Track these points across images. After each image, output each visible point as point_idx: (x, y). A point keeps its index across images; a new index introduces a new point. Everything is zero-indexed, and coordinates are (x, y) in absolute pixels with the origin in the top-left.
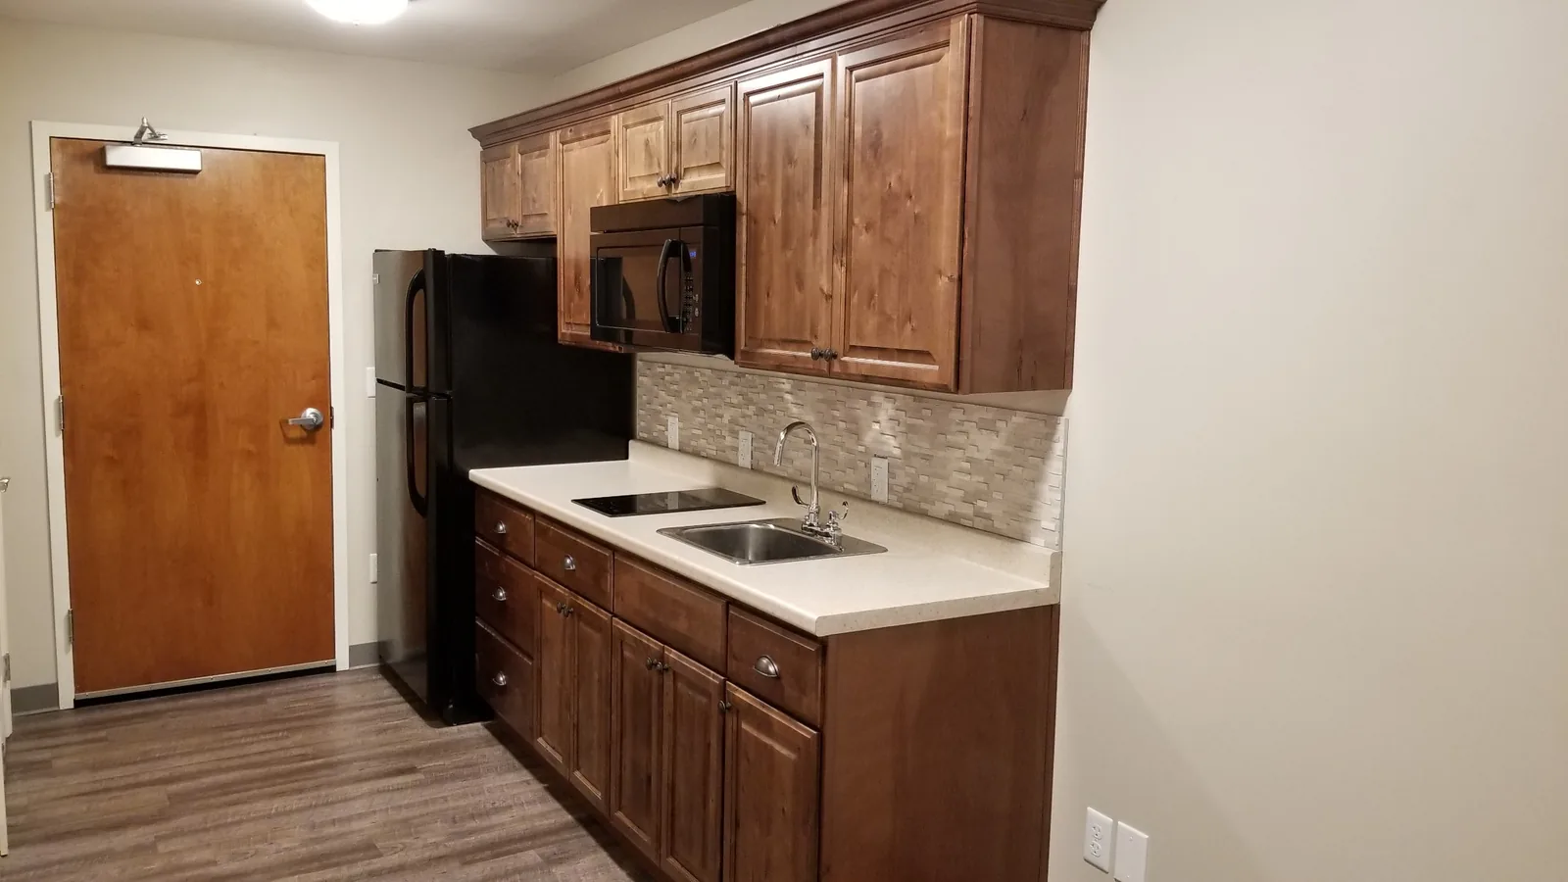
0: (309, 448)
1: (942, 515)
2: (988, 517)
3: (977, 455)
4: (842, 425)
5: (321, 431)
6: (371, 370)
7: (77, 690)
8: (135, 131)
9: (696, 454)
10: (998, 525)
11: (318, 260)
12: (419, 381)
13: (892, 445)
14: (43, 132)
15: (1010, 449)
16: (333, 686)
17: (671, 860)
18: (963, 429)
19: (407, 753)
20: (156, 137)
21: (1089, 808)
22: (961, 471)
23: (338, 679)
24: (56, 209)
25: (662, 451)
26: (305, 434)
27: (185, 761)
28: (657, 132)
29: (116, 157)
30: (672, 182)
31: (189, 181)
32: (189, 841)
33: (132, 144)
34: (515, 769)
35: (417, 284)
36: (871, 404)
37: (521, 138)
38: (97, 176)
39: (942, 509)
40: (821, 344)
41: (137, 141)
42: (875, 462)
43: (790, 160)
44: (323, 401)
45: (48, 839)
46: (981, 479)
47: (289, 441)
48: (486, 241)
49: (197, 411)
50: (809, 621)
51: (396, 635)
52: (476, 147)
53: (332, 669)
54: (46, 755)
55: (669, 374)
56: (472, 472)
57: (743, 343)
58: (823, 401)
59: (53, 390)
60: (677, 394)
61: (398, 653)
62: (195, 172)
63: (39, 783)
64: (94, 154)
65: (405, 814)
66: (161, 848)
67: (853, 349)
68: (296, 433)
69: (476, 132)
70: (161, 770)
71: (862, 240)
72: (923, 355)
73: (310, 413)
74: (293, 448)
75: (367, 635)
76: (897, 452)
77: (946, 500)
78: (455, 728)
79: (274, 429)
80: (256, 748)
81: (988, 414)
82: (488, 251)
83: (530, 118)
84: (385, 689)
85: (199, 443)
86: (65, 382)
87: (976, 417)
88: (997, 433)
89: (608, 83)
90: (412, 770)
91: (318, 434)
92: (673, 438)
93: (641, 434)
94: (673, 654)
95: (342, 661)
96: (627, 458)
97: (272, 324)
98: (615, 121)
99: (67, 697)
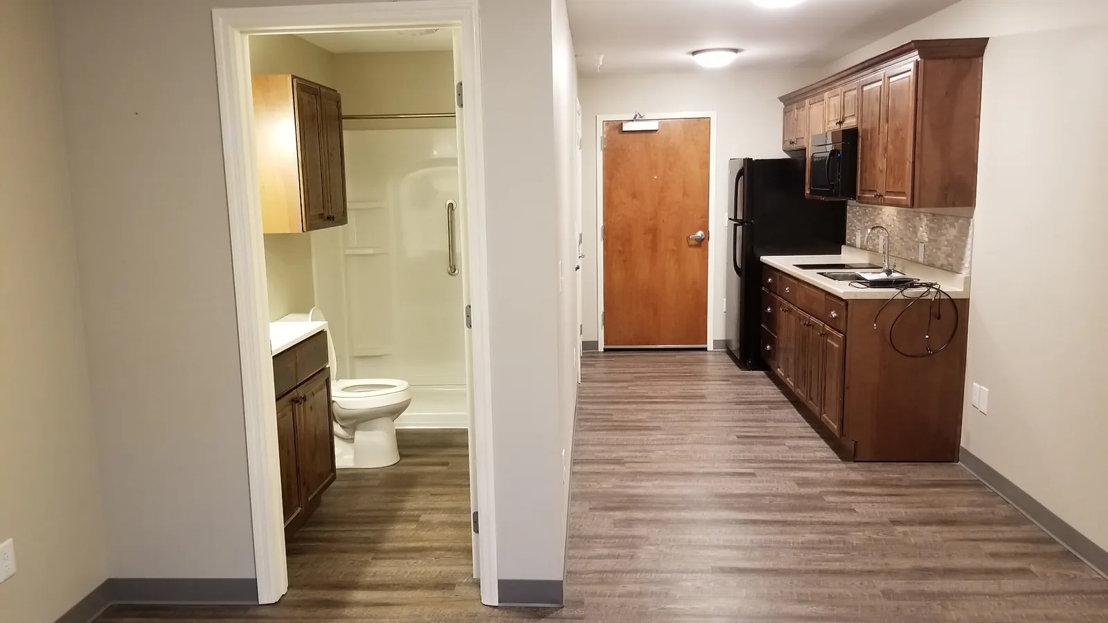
0: (698, 249)
1: (939, 266)
2: (951, 265)
3: (949, 238)
4: (911, 229)
5: (703, 242)
6: (727, 214)
7: (605, 345)
8: (634, 115)
9: (866, 249)
10: (954, 267)
11: (706, 164)
12: (740, 217)
13: (925, 237)
14: (602, 118)
15: (958, 234)
16: (706, 354)
17: (810, 402)
18: (946, 226)
19: (728, 376)
20: (641, 117)
21: (974, 383)
22: (945, 246)
23: (708, 353)
24: (604, 150)
25: (854, 249)
26: (697, 243)
27: (642, 369)
28: (836, 101)
29: (626, 127)
30: (840, 123)
31: (654, 134)
32: (639, 387)
33: (632, 121)
34: (771, 385)
35: (740, 173)
36: (920, 219)
37: (797, 101)
38: (619, 135)
39: (939, 263)
40: (879, 191)
41: (635, 119)
42: (920, 244)
43: (873, 114)
44: (705, 228)
45: (594, 382)
46: (950, 248)
47: (690, 246)
48: (784, 151)
49: (653, 232)
50: (840, 293)
51: (734, 337)
52: (782, 105)
53: (705, 349)
54: (594, 362)
55: (858, 212)
56: (761, 257)
57: (859, 193)
59: (601, 224)
60: (860, 221)
61: (735, 346)
62: (657, 130)
63: (592, 369)
64: (618, 127)
65: (719, 390)
66: (630, 388)
67: (888, 193)
68: (693, 242)
69: (781, 99)
70: (633, 370)
71: (890, 147)
72: (903, 193)
73: (700, 233)
74: (691, 249)
75: (721, 336)
76: (927, 240)
77: (940, 259)
78: (751, 372)
79: (684, 239)
80: (669, 368)
81: (953, 220)
82: (786, 156)
83: (800, 93)
84: (727, 358)
85: (654, 247)
86: (605, 220)
87: (949, 222)
88: (955, 227)
89: (837, 72)
90: (728, 380)
91: (702, 243)
92: (858, 244)
93: (848, 242)
94: (812, 319)
95: (710, 346)
96: (840, 254)
97: (685, 194)
98: (826, 95)
99: (601, 347)
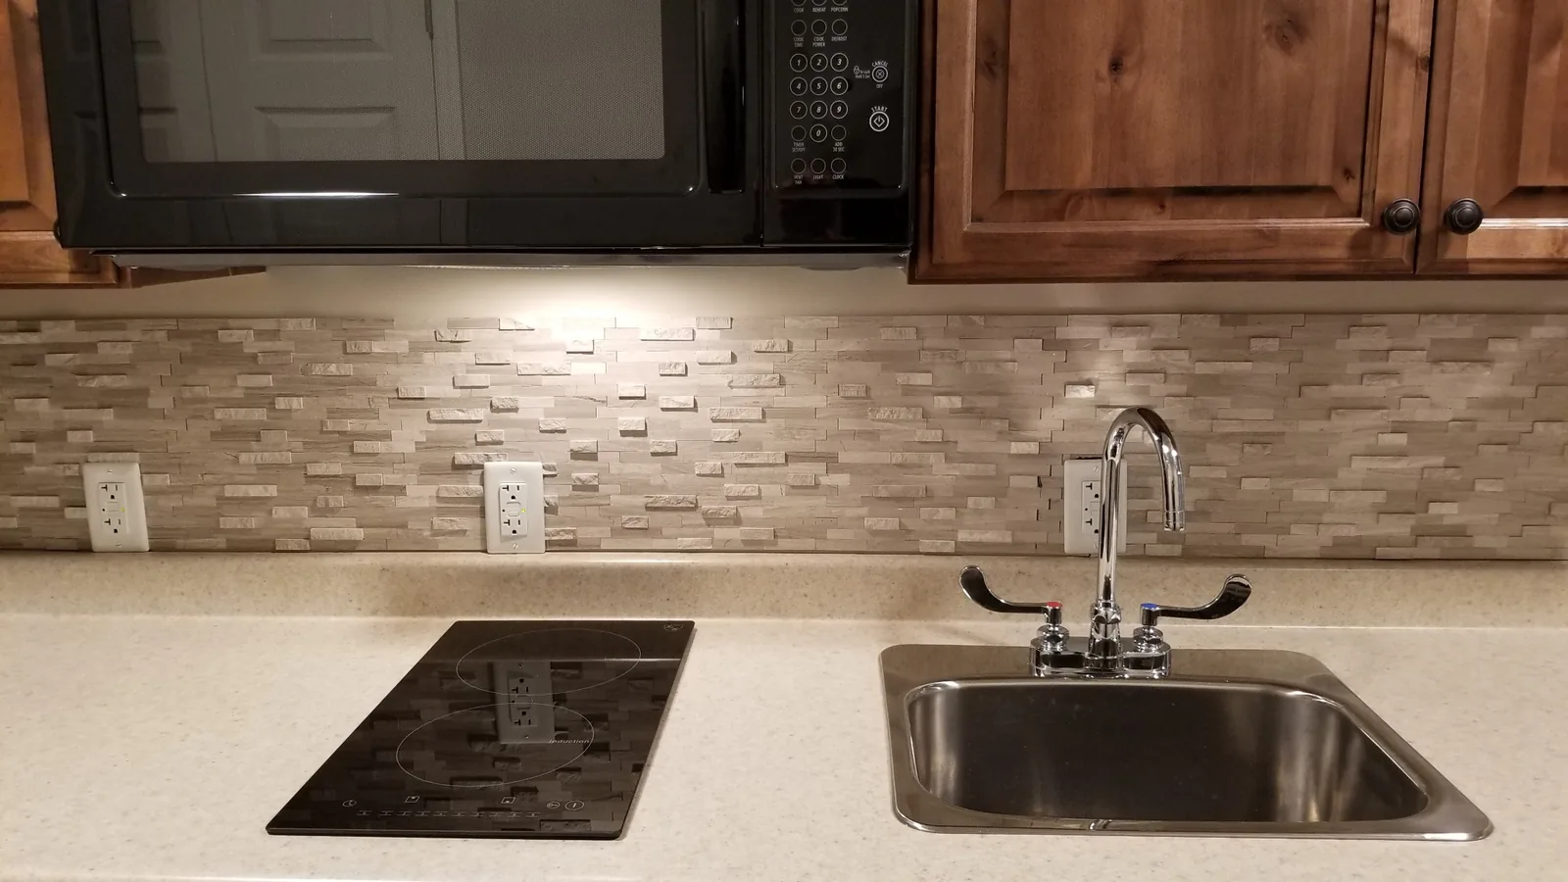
1: (1313, 549)
2: (1459, 532)
3: (1422, 414)
10: (1483, 542)
15: (1525, 392)
18: (1391, 365)
22: (1374, 453)
46: (1440, 461)
57: (967, 213)
58: (869, 356)
77: (1326, 518)
81: (1463, 330)
87: (1423, 338)
88: (1488, 363)
